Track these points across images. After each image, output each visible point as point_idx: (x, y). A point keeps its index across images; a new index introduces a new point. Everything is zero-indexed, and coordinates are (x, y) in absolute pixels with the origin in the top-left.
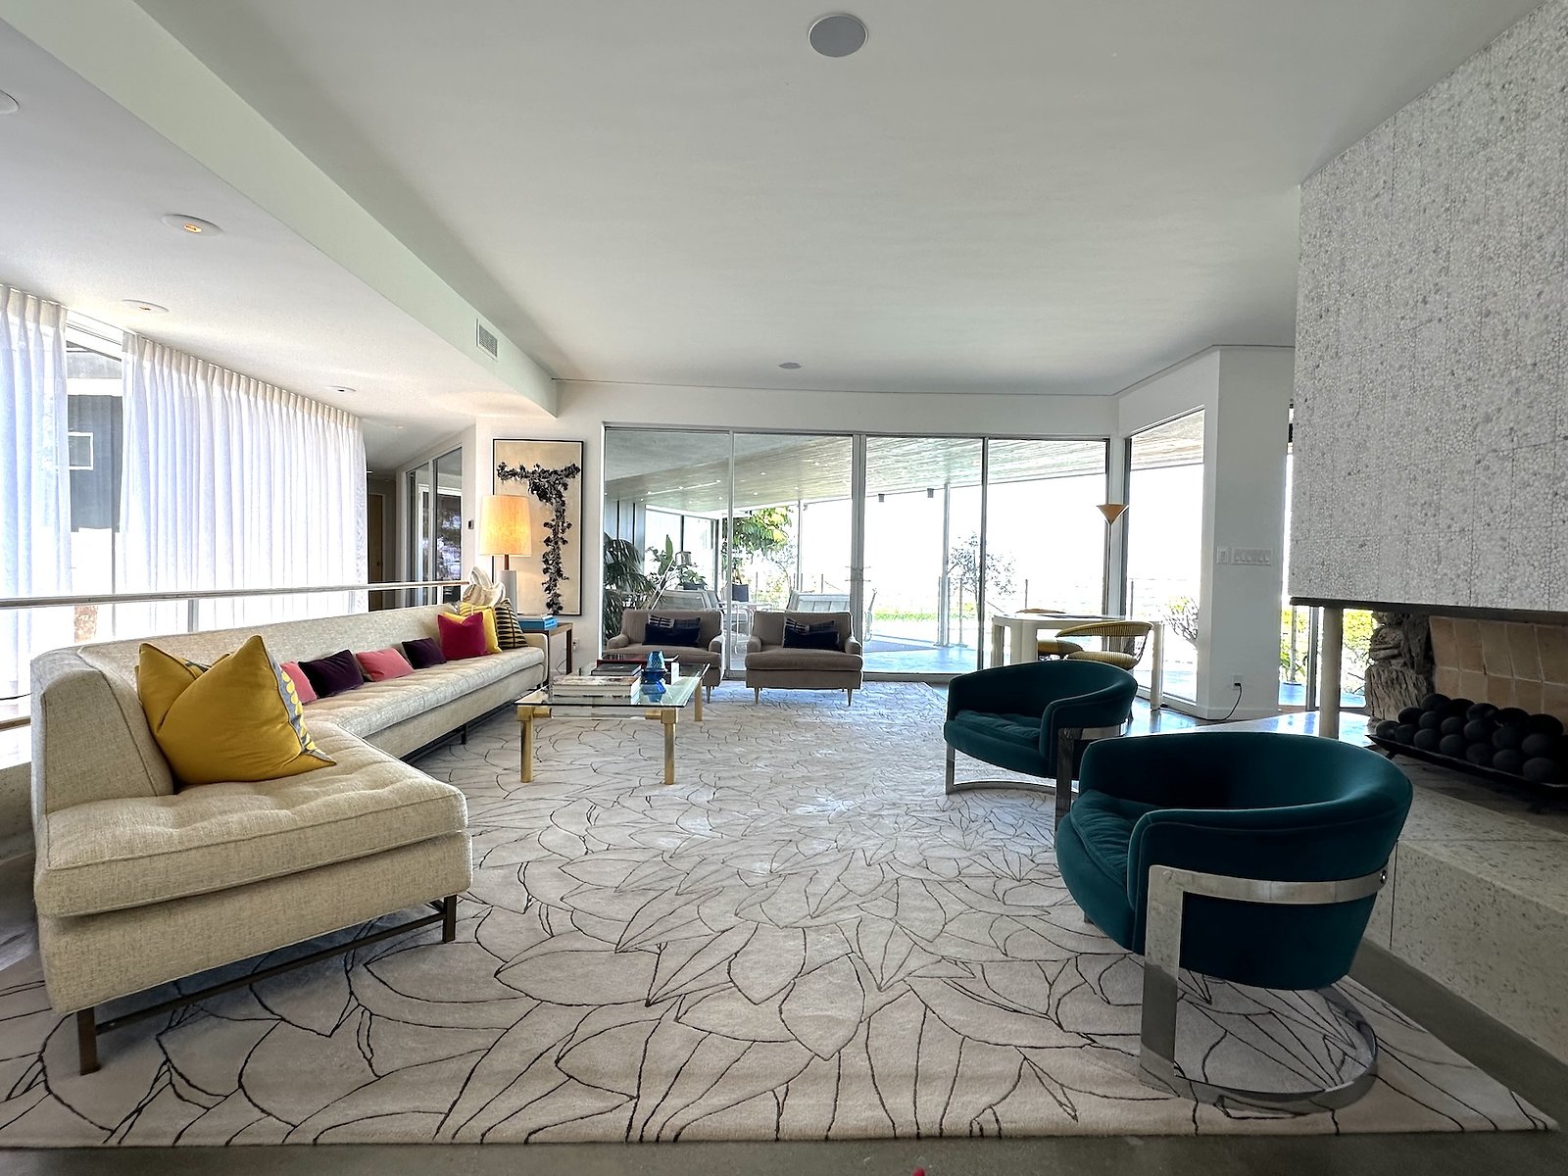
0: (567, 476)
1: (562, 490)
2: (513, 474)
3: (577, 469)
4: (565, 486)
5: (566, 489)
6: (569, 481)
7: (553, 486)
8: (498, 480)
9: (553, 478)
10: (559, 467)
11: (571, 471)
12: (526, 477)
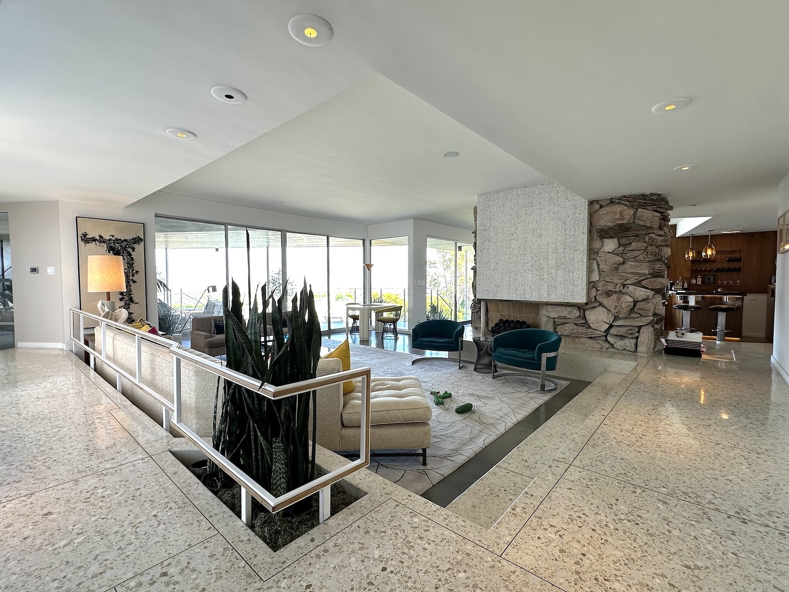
0: (134, 243)
1: (131, 251)
2: (94, 240)
3: (141, 240)
4: (133, 249)
5: (133, 251)
6: (136, 246)
7: (125, 248)
8: (81, 243)
9: (124, 244)
10: (129, 237)
11: (137, 240)
12: (105, 242)
